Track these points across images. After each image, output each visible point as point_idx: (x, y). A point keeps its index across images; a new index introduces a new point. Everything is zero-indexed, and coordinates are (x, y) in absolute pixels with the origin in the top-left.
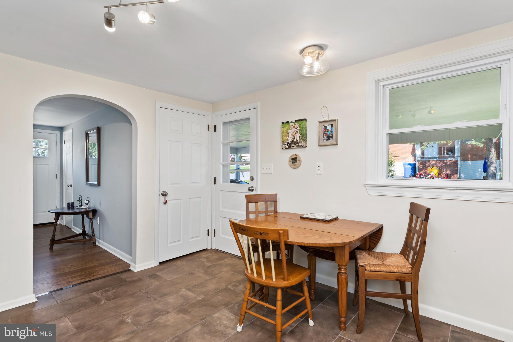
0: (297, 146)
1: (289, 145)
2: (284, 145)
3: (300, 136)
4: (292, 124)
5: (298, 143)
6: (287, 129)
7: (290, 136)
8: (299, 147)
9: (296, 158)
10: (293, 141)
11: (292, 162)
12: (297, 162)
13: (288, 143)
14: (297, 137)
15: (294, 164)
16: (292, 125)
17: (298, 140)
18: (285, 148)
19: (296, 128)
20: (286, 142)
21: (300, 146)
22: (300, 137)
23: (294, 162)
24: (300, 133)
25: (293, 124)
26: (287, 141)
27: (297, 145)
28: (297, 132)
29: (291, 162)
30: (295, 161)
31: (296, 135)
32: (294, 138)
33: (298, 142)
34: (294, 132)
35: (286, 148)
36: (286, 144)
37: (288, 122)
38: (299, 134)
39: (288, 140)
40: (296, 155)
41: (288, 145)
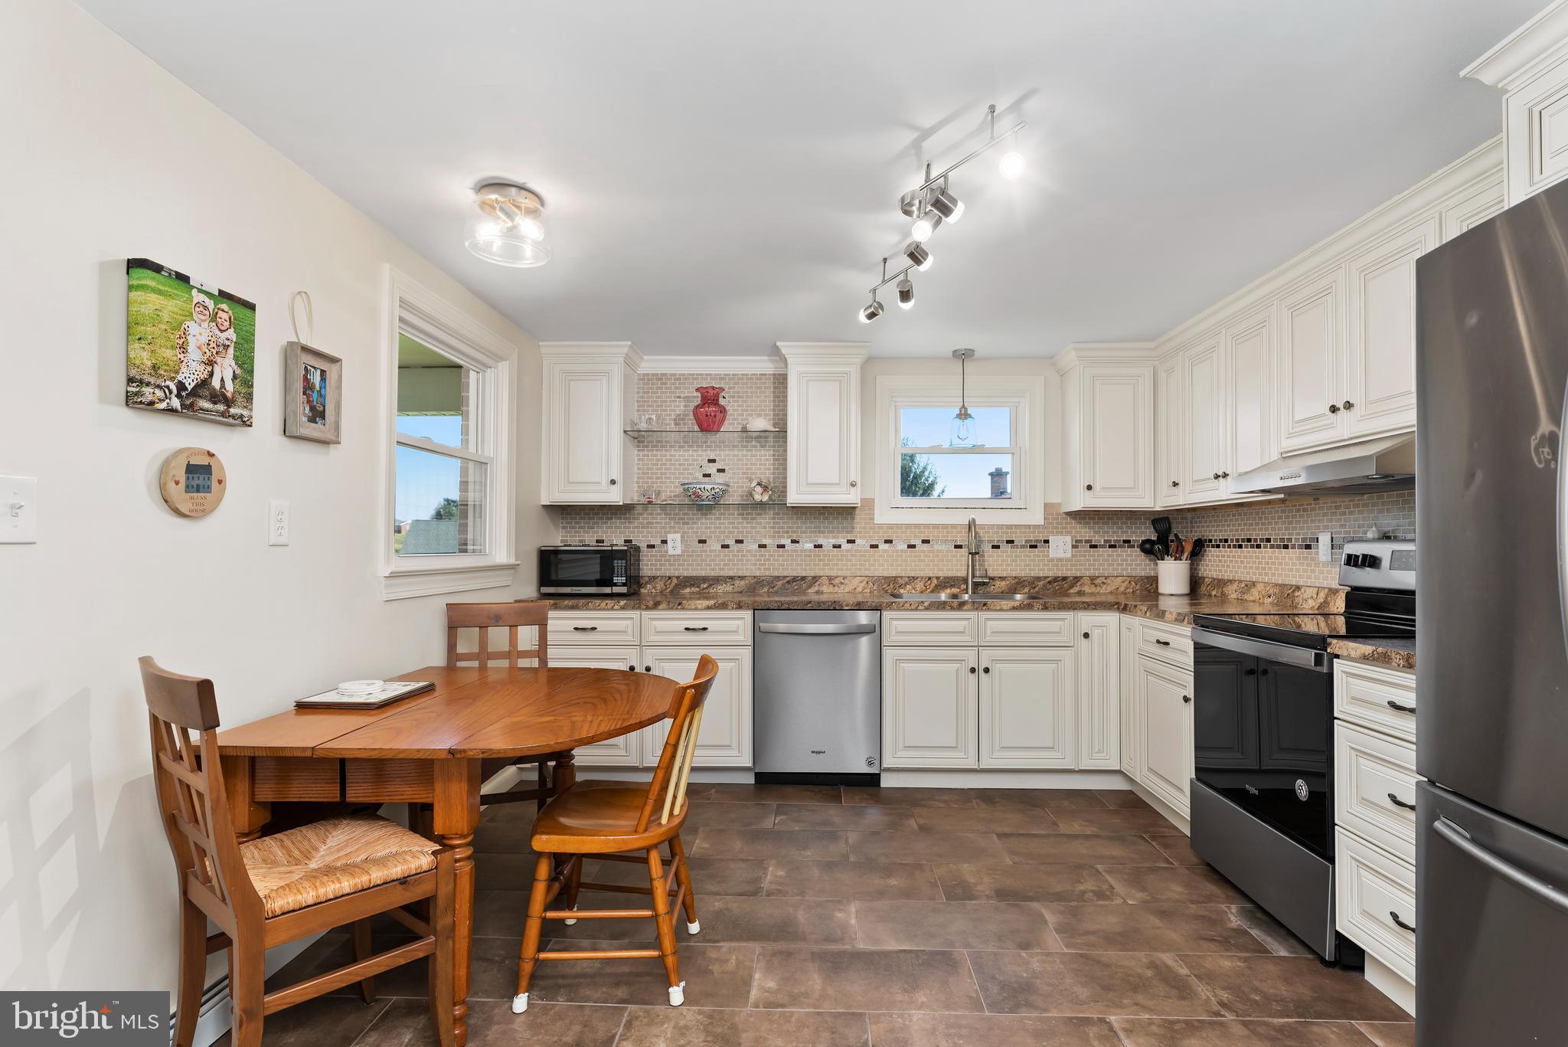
0: (223, 414)
1: (184, 394)
2: (159, 387)
3: (238, 371)
4: (202, 297)
5: (229, 402)
6: (176, 310)
7: (194, 354)
8: (231, 420)
9: (207, 470)
10: (204, 383)
11: (187, 487)
12: (208, 489)
13: (181, 386)
14: (225, 372)
15: (196, 495)
16: (206, 308)
17: (230, 387)
18: (165, 403)
19: (222, 328)
20: (172, 379)
21: (233, 417)
22: (235, 377)
23: (198, 486)
24: (236, 358)
25: (210, 304)
26: (177, 372)
27: (221, 407)
28: (226, 347)
29: (182, 485)
30: (201, 482)
31: (218, 359)
32: (209, 369)
33: (229, 395)
34: (213, 345)
35: (171, 411)
36: (168, 387)
37: (183, 279)
38: (233, 363)
39: (184, 370)
40: (211, 455)
41: (179, 396)
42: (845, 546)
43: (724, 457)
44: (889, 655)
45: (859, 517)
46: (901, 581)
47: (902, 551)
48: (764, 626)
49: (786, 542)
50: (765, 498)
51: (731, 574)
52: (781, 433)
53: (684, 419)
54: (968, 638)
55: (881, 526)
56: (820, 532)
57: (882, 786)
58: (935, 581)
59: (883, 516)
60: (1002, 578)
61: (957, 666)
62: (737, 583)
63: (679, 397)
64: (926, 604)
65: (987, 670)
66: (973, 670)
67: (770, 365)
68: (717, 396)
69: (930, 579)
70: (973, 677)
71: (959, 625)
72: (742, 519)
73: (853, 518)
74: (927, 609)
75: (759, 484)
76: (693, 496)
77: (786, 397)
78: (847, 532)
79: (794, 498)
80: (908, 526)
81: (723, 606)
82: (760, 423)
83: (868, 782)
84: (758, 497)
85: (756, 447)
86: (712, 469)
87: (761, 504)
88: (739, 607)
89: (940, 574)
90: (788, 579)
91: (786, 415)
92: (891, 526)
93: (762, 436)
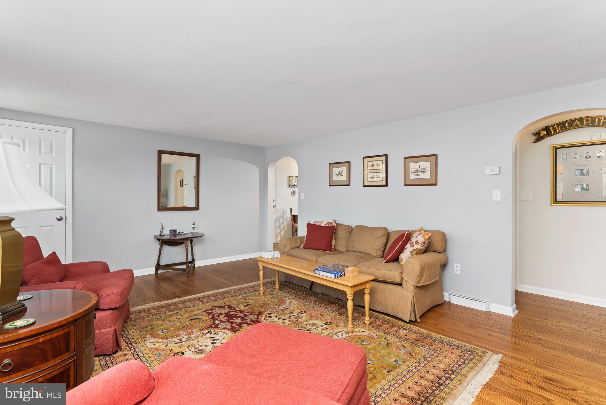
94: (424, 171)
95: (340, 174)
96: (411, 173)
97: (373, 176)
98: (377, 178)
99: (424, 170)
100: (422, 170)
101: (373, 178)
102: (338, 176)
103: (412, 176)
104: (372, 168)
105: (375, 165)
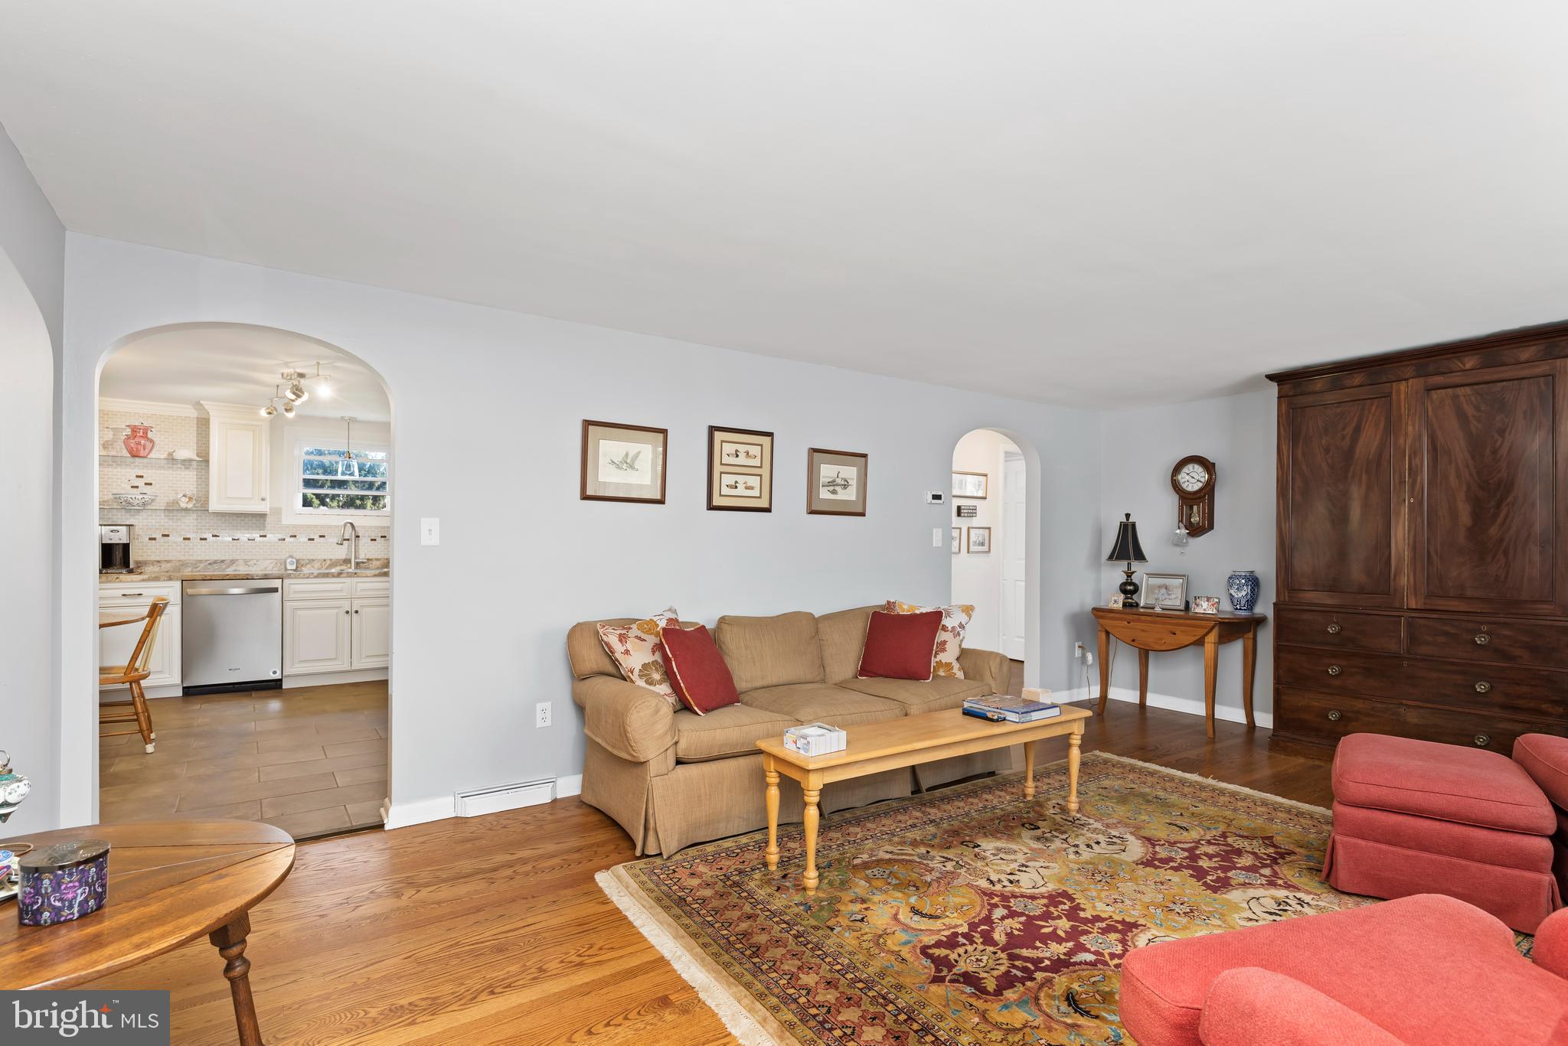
42: (259, 539)
43: (149, 475)
44: (287, 605)
45: (269, 519)
46: (303, 562)
47: (304, 543)
48: (190, 591)
49: (208, 536)
50: (190, 506)
51: (158, 559)
52: (205, 461)
53: (112, 445)
54: (345, 594)
55: (287, 526)
56: (237, 529)
57: (284, 687)
58: (329, 562)
59: (287, 520)
60: (377, 560)
61: (336, 611)
62: (164, 565)
63: (107, 428)
64: (315, 574)
65: (357, 612)
66: (347, 612)
67: (194, 411)
68: (146, 430)
69: (325, 560)
70: (347, 617)
71: (338, 587)
72: (169, 519)
73: (265, 521)
74: (315, 577)
75: (184, 496)
76: (124, 503)
77: (209, 434)
78: (260, 530)
79: (214, 505)
80: (309, 526)
81: (156, 579)
82: (188, 453)
83: (272, 687)
84: (183, 505)
85: (181, 468)
86: (140, 483)
87: (186, 510)
88: (170, 579)
89: (332, 557)
90: (209, 562)
91: (208, 447)
92: (295, 526)
93: (187, 463)
94: (845, 485)
95: (628, 463)
96: (823, 486)
97: (736, 482)
98: (747, 488)
99: (846, 483)
100: (843, 483)
101: (736, 487)
102: (618, 467)
103: (824, 494)
104: (732, 460)
105: (742, 455)
